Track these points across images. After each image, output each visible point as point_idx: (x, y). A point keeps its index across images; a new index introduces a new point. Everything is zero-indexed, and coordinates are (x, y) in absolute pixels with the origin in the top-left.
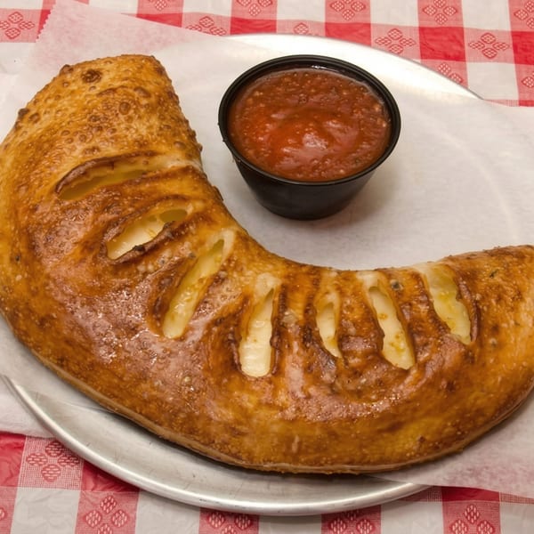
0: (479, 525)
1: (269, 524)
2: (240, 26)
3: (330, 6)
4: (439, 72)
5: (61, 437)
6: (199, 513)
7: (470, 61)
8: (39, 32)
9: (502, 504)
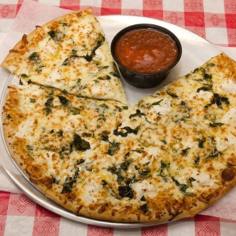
0: (211, 232)
1: (118, 232)
2: (105, 11)
3: (145, 3)
4: (193, 32)
5: (26, 193)
6: (87, 227)
7: (207, 27)
8: (16, 14)
9: (221, 223)
